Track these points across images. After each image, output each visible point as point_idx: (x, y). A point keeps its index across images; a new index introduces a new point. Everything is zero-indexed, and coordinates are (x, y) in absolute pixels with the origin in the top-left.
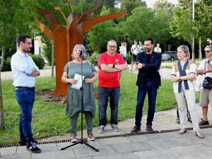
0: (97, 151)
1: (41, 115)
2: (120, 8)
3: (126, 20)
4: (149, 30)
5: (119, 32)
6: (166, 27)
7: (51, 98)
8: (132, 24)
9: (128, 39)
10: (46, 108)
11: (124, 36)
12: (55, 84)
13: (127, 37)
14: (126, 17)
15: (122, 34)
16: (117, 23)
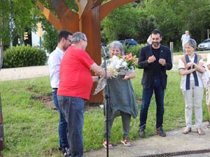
5: (142, 14)
9: (154, 22)
11: (148, 19)
13: (152, 20)
15: (146, 16)
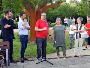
0: (53, 64)
2: (55, 3)
3: (58, 8)
4: (68, 12)
6: (75, 11)
7: (29, 41)
8: (60, 10)
12: (30, 35)
13: (58, 15)
14: (57, 7)
15: (56, 14)
16: (54, 9)
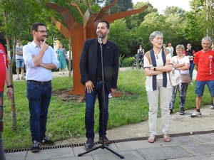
0: (122, 158)
1: (57, 115)
7: (68, 97)
8: (145, 29)
10: (63, 107)
12: (72, 83)
13: (140, 41)
14: (139, 23)
15: (136, 38)
16: (130, 28)
